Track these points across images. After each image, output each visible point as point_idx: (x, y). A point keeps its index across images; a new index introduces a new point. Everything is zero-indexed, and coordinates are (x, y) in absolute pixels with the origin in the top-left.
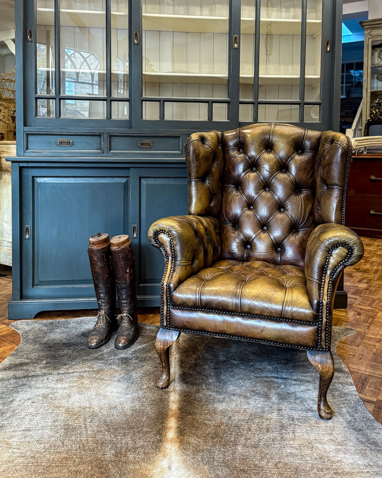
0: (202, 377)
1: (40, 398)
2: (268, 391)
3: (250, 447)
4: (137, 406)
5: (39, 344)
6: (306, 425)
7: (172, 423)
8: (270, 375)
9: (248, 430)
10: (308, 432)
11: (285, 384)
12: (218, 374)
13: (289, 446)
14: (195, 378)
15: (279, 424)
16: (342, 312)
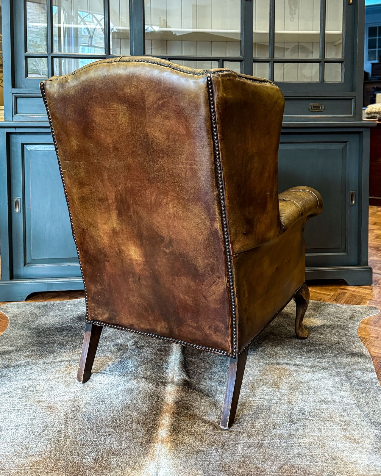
0: (205, 365)
1: (19, 392)
2: (278, 380)
3: (253, 446)
4: (128, 400)
5: (28, 329)
6: (318, 419)
7: (166, 420)
8: (282, 362)
9: (252, 426)
10: (321, 427)
11: (298, 372)
12: (224, 361)
13: (298, 445)
14: (198, 367)
15: (288, 419)
16: (366, 290)
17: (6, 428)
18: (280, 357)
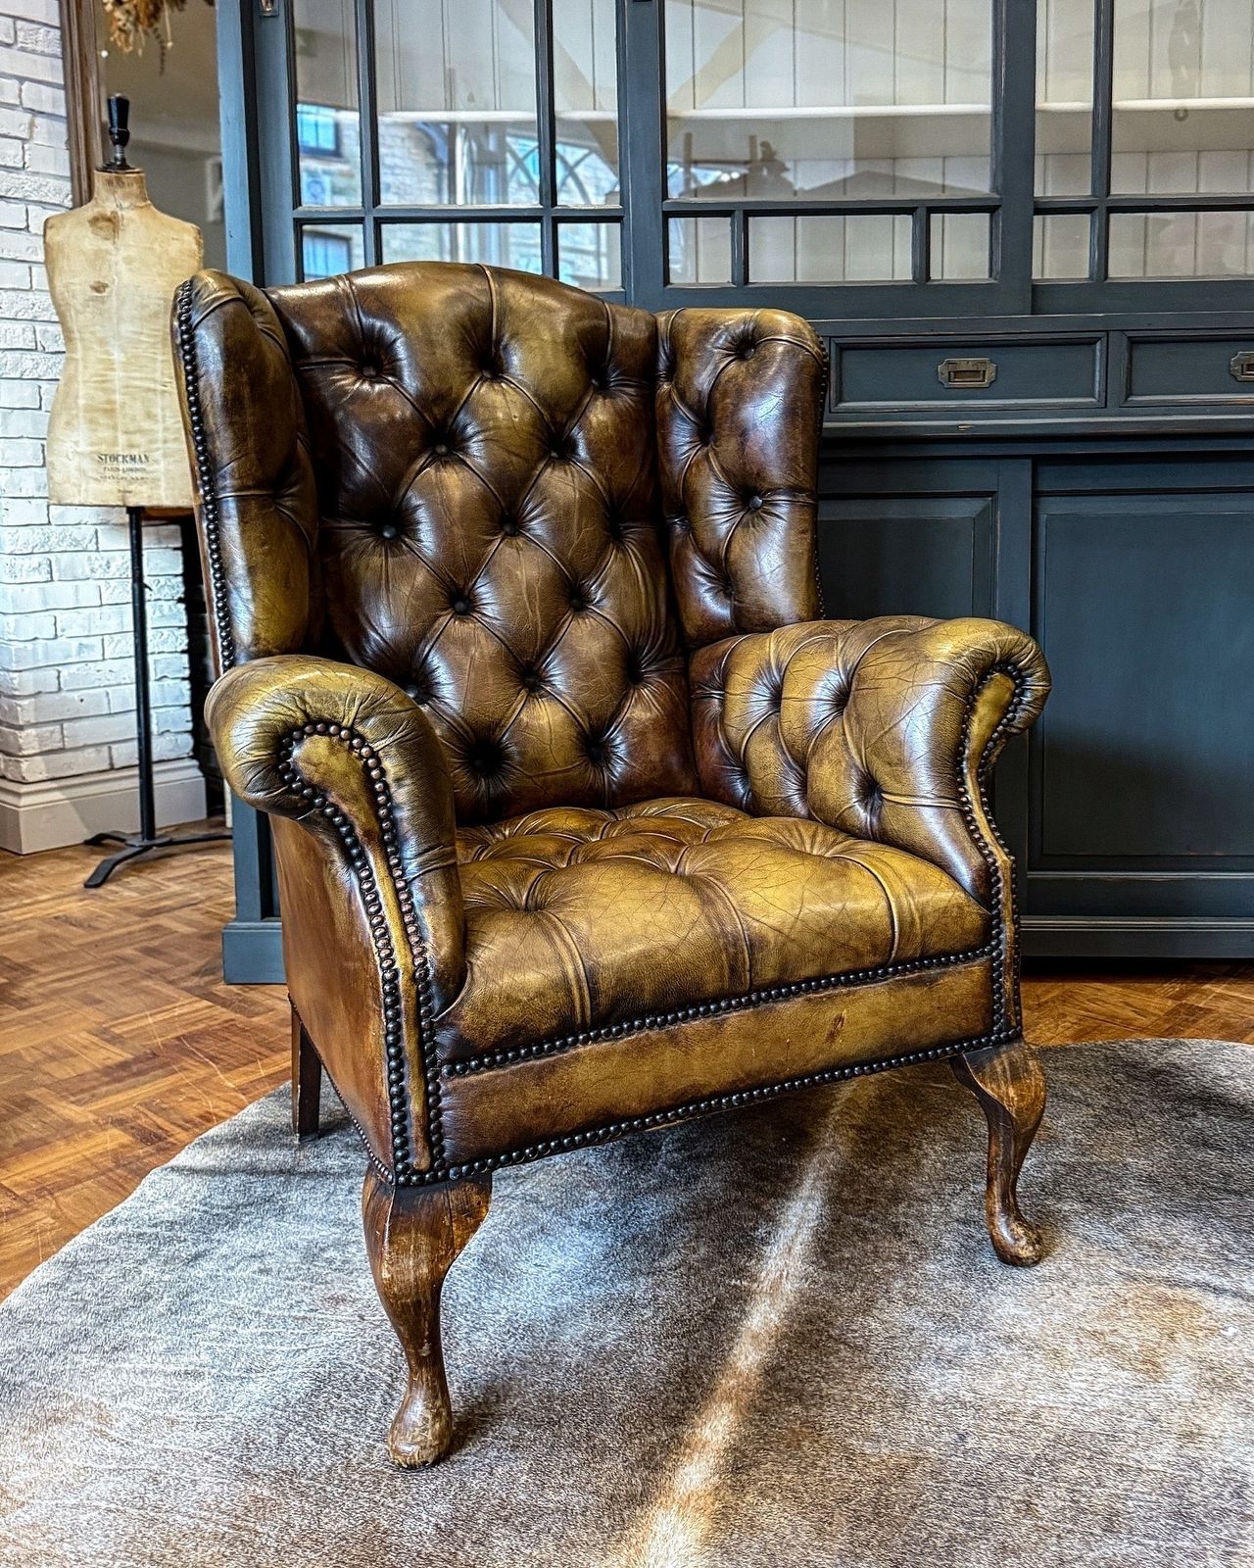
0: (904, 1250)
2: (1158, 1343)
4: (610, 1337)
7: (716, 1428)
8: (1191, 1277)
9: (1023, 1507)
12: (973, 1244)
14: (875, 1252)
15: (1170, 1504)
17: (213, 1371)
18: (1185, 1258)
